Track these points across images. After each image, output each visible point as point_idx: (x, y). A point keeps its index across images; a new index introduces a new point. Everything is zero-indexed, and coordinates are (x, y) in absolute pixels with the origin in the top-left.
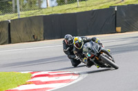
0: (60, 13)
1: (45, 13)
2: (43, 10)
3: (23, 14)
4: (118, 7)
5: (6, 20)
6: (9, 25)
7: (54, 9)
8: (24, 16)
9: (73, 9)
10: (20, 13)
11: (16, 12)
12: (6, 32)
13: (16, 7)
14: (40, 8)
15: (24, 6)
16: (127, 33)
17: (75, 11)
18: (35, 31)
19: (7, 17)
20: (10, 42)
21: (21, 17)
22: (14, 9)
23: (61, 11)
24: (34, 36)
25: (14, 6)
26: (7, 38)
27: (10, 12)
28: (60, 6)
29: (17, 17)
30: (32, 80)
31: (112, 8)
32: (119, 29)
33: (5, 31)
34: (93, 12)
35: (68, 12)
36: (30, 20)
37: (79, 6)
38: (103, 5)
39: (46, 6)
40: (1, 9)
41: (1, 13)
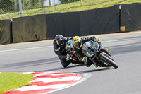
0: (62, 12)
1: (48, 11)
2: (46, 8)
3: (25, 13)
4: (122, 5)
5: (8, 18)
6: (11, 24)
7: (57, 7)
8: (26, 15)
9: (76, 7)
10: (22, 11)
11: (18, 10)
12: (8, 31)
13: (18, 6)
14: (43, 7)
15: (26, 5)
17: (79, 10)
18: (37, 30)
19: (9, 16)
20: (12, 41)
21: (23, 15)
22: (16, 7)
23: (63, 10)
24: (36, 35)
25: (16, 4)
26: (9, 37)
27: (12, 10)
28: (63, 5)
29: (19, 16)
30: (34, 81)
31: (116, 7)
32: (123, 28)
33: (7, 30)
34: (97, 10)
35: (71, 10)
36: (32, 19)
37: (83, 4)
38: (106, 3)
39: (48, 5)
40: (3, 7)
41: (3, 12)
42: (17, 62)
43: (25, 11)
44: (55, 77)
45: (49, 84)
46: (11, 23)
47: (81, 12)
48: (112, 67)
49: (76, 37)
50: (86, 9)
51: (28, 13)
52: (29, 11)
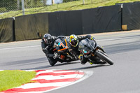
0: (65, 10)
1: (50, 10)
2: (48, 7)
3: (27, 11)
4: (124, 4)
5: (11, 17)
6: (13, 23)
7: (59, 6)
8: (29, 13)
9: (78, 6)
10: (25, 10)
11: (21, 9)
12: (11, 29)
13: (21, 4)
14: (45, 5)
15: (28, 3)
16: (133, 31)
17: (81, 8)
18: (39, 29)
19: (12, 14)
20: (14, 40)
21: (25, 14)
22: (18, 6)
23: (66, 8)
24: (38, 34)
25: (18, 3)
26: (11, 35)
27: (14, 9)
28: (65, 3)
29: (21, 14)
30: (36, 79)
31: (117, 5)
32: (125, 27)
33: (9, 28)
34: (99, 9)
35: (73, 9)
36: (35, 17)
37: (85, 3)
38: (108, 2)
39: (51, 3)
40: (6, 6)
41: (5, 10)
42: (20, 60)
43: (28, 10)
44: (57, 75)
45: (51, 81)
46: (14, 21)
47: (83, 10)
48: (108, 64)
49: (72, 36)
50: (88, 7)
51: (30, 12)
52: (31, 9)
